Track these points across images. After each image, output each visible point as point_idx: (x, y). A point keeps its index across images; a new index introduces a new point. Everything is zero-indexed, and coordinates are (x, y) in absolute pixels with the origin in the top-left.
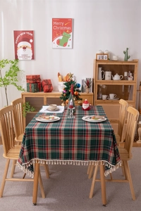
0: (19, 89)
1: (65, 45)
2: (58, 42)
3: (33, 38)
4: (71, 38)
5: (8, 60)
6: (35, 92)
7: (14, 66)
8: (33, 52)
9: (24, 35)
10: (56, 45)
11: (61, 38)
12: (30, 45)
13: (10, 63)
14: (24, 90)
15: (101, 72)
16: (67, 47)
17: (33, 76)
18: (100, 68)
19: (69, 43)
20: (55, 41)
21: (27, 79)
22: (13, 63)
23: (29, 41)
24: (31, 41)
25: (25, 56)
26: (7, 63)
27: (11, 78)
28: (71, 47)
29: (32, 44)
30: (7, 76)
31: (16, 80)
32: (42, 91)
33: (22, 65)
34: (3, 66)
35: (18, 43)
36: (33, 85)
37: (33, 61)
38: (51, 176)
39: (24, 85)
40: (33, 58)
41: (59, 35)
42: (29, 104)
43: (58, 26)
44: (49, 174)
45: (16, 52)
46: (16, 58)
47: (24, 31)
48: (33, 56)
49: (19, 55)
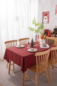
20: (56, 15)
24: (48, 16)
25: (45, 22)
45: (43, 20)
46: (43, 23)
47: (46, 12)
48: (48, 22)
49: (44, 21)
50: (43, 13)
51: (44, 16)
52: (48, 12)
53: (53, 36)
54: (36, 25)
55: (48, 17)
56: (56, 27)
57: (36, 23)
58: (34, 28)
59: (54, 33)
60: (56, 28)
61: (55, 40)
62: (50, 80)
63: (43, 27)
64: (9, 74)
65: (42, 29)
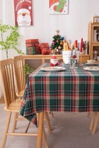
0: (19, 52)
1: (61, 11)
2: (55, 8)
3: (31, 5)
4: (67, 4)
5: (9, 26)
6: (34, 54)
7: (14, 32)
8: (32, 18)
11: (57, 4)
12: (29, 12)
13: (11, 29)
14: (23, 53)
15: (96, 34)
16: (63, 13)
17: (32, 40)
18: (95, 31)
19: (65, 8)
21: (26, 44)
22: (13, 29)
23: (27, 8)
26: (8, 28)
27: (11, 42)
28: (67, 12)
29: (31, 11)
30: (8, 40)
31: (16, 44)
32: (41, 53)
33: (22, 31)
34: (4, 31)
35: (18, 10)
36: (32, 48)
37: (32, 27)
38: (53, 131)
39: (24, 49)
40: (32, 24)
41: (56, 2)
42: (29, 65)
44: (51, 130)
48: (31, 22)
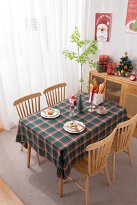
1: (136, 30)
2: (131, 27)
3: (109, 21)
6: (100, 72)
9: (103, 18)
10: (128, 29)
11: (134, 22)
12: (106, 28)
20: (128, 25)
24: (108, 23)
25: (102, 37)
34: (81, 46)
36: (99, 66)
37: (107, 43)
41: (132, 19)
43: (133, 9)
45: (96, 33)
46: (96, 39)
47: (103, 14)
48: (108, 38)
49: (98, 36)
50: (98, 15)
51: (99, 23)
52: (109, 15)
53: (118, 75)
54: (79, 45)
55: (108, 26)
56: (126, 54)
57: (80, 40)
58: (76, 51)
59: (121, 68)
60: (127, 57)
61: (123, 84)
62: (111, 180)
63: (96, 48)
64: (29, 167)
65: (94, 53)
